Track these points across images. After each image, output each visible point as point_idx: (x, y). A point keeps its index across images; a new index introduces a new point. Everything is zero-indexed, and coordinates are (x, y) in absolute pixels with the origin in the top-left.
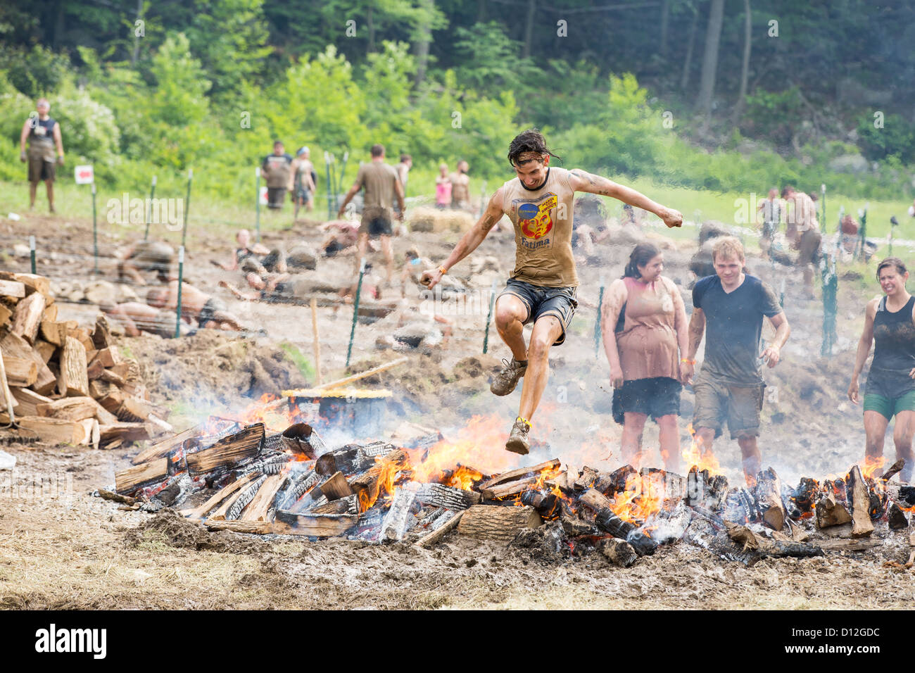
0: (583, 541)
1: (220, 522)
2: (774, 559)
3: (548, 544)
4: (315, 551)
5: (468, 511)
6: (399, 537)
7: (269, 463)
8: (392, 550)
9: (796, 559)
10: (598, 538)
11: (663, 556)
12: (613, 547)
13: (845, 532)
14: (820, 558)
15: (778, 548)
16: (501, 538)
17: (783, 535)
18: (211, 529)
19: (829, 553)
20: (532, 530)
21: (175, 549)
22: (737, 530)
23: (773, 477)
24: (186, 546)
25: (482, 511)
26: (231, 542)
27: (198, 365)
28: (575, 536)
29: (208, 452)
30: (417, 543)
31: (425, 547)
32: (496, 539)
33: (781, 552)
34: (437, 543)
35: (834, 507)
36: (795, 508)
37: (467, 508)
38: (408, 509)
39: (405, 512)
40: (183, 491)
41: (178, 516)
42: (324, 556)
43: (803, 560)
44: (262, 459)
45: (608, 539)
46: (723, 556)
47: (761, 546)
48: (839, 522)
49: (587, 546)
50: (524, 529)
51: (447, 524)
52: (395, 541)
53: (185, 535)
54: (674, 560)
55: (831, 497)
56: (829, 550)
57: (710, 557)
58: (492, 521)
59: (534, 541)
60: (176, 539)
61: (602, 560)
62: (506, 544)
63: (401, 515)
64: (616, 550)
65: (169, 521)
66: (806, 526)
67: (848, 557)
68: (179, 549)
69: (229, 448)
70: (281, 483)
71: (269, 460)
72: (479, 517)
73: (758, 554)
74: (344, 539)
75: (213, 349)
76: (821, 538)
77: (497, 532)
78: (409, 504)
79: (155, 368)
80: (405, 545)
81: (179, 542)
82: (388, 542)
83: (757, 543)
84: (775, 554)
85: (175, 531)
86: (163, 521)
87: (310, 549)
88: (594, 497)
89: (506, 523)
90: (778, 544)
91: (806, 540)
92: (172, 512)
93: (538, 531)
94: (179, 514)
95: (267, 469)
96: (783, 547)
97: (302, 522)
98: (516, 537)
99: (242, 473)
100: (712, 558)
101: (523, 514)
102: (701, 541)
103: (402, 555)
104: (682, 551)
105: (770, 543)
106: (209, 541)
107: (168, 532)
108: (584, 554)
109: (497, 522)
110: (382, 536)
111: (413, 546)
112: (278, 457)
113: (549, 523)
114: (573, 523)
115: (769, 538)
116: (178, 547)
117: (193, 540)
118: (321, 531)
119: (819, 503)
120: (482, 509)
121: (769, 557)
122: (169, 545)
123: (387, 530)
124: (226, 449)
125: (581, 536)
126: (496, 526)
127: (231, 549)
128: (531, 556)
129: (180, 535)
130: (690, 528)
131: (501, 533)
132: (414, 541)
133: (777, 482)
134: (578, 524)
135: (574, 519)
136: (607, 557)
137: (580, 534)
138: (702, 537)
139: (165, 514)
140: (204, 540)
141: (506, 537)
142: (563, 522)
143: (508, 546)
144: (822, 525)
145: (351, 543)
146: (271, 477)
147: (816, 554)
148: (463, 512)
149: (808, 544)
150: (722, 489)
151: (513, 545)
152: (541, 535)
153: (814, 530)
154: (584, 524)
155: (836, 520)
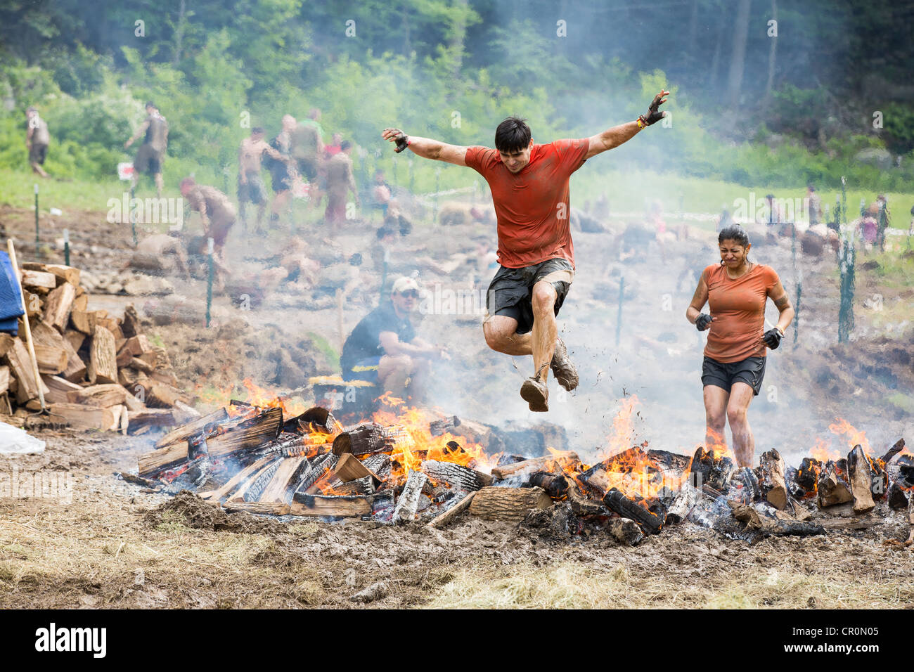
0: (591, 521)
1: (238, 504)
2: (777, 538)
3: (557, 524)
4: (329, 532)
5: (480, 492)
6: (412, 518)
7: (286, 447)
8: (405, 530)
9: (799, 537)
10: (605, 518)
11: (669, 535)
12: (620, 527)
13: (847, 511)
14: (822, 536)
15: (781, 527)
16: (511, 518)
17: (787, 515)
18: (229, 511)
19: (831, 532)
20: (541, 510)
21: (193, 530)
22: (740, 509)
23: (776, 458)
24: (204, 527)
25: (493, 493)
26: (248, 523)
27: (226, 353)
28: (583, 516)
29: (227, 435)
30: (430, 524)
31: (437, 528)
32: (507, 519)
33: (784, 531)
34: (450, 523)
35: (835, 487)
36: (798, 488)
37: (479, 489)
38: (420, 490)
39: (418, 493)
40: (203, 475)
41: (196, 498)
42: (338, 536)
43: (806, 539)
44: (280, 443)
45: (615, 519)
46: (728, 535)
47: (765, 525)
48: (840, 501)
49: (594, 526)
50: (533, 510)
51: (458, 505)
52: (408, 521)
53: (203, 516)
54: (680, 539)
55: (833, 477)
56: (831, 529)
57: (715, 536)
58: (503, 501)
59: (543, 521)
60: (194, 520)
61: (609, 539)
62: (515, 524)
63: (414, 497)
64: (623, 530)
65: (188, 503)
66: (808, 505)
67: (849, 535)
68: (197, 530)
69: (248, 432)
70: (297, 465)
71: (287, 443)
72: (490, 498)
73: (762, 533)
74: (358, 520)
75: (241, 338)
76: (823, 517)
77: (508, 513)
78: (422, 485)
79: (186, 356)
80: (417, 525)
81: (197, 523)
82: (401, 523)
83: (760, 522)
84: (778, 533)
85: (193, 513)
86: (181, 502)
87: (324, 530)
88: (602, 477)
89: (516, 504)
90: (781, 522)
91: (808, 519)
92: (190, 494)
93: (546, 511)
94: (197, 496)
95: (284, 452)
96: (786, 526)
97: (318, 503)
98: (525, 517)
99: (260, 456)
100: (717, 537)
101: (533, 495)
102: (706, 521)
103: (415, 535)
104: (687, 530)
105: (773, 522)
106: (226, 522)
107: (186, 513)
108: (592, 534)
109: (507, 503)
110: (396, 516)
111: (426, 527)
112: (295, 441)
113: (558, 503)
114: (581, 503)
115: (772, 518)
116: (196, 527)
117: (210, 520)
118: (337, 510)
119: (821, 483)
120: (493, 490)
121: (772, 536)
122: (187, 526)
123: (401, 511)
124: (245, 432)
125: (589, 516)
126: (506, 506)
127: (248, 530)
128: (540, 536)
129: (198, 516)
130: (695, 509)
131: (512, 513)
132: (427, 522)
133: (780, 463)
134: (586, 504)
135: (582, 499)
136: (614, 537)
137: (588, 514)
138: (707, 517)
139: (184, 496)
140: (221, 521)
141: (516, 518)
142: (571, 502)
143: (518, 526)
144: (824, 505)
145: (365, 524)
146: (288, 460)
147: (818, 533)
148: (474, 492)
149: (810, 523)
150: (727, 470)
151: (523, 526)
152: (550, 515)
153: (816, 509)
154: (591, 504)
155: (838, 499)
